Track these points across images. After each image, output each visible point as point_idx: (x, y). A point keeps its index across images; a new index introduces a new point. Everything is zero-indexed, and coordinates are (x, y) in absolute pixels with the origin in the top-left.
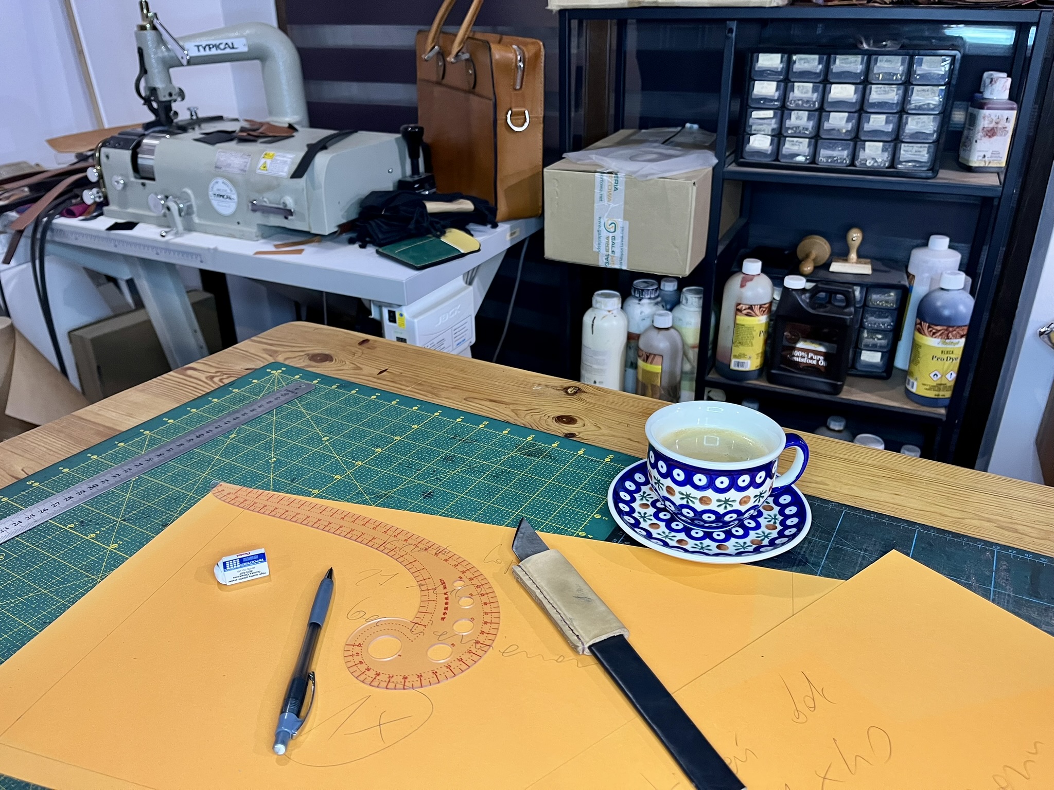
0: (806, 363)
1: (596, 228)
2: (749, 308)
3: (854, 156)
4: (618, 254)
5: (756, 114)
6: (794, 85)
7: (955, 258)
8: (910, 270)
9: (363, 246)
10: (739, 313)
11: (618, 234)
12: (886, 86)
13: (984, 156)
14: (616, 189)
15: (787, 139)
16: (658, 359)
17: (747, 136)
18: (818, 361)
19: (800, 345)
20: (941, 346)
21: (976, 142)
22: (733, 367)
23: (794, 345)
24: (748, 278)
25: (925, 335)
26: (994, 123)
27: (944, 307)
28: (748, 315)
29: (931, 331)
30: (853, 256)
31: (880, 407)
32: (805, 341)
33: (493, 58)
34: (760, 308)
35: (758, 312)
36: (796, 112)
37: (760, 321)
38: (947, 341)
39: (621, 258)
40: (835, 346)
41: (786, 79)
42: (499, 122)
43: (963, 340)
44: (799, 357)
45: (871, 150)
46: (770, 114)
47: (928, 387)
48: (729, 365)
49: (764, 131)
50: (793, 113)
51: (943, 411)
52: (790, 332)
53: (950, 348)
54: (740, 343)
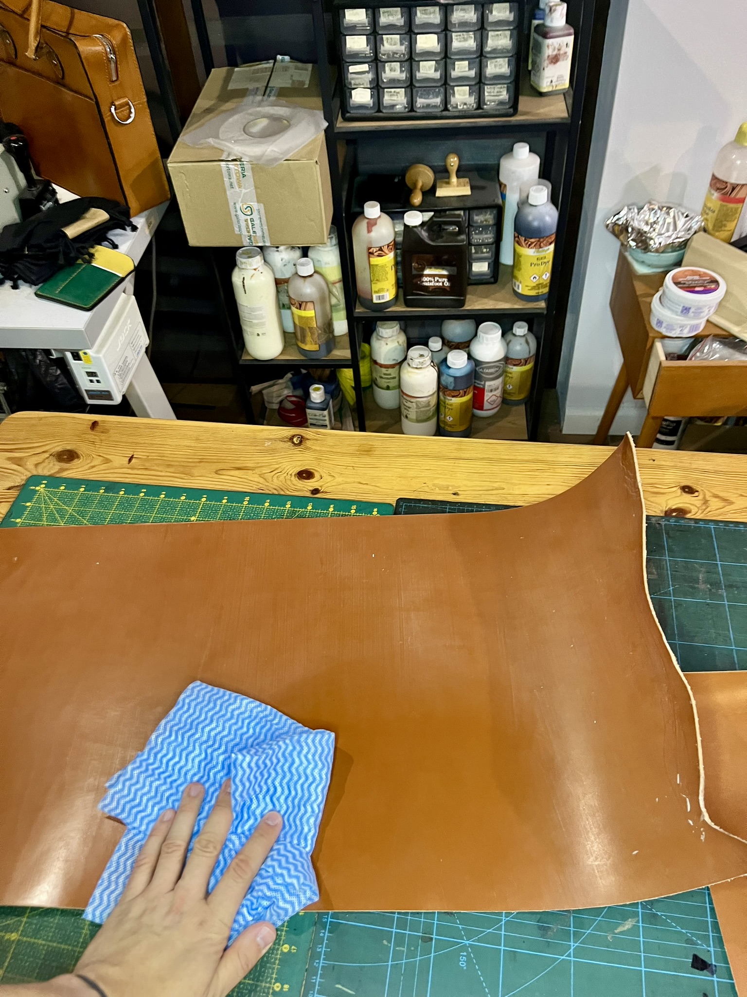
0: (434, 286)
1: (233, 213)
3: (446, 102)
4: (259, 233)
5: (352, 69)
6: (382, 38)
7: (534, 162)
8: (502, 178)
10: (371, 255)
11: (255, 216)
12: (464, 33)
13: (552, 82)
14: (244, 176)
16: (310, 305)
17: (348, 91)
18: (443, 283)
19: (427, 272)
21: (544, 69)
22: (375, 301)
23: (421, 273)
24: (372, 224)
25: (522, 246)
26: (556, 51)
27: (534, 220)
28: (379, 256)
29: (527, 243)
30: (454, 179)
32: (431, 268)
33: (82, 56)
34: (388, 247)
35: (387, 251)
36: (389, 64)
37: (389, 258)
38: (540, 249)
39: (263, 237)
41: (374, 34)
42: (106, 120)
44: (427, 282)
45: (460, 95)
47: (530, 288)
48: (372, 300)
50: (386, 64)
52: (417, 263)
54: (377, 280)
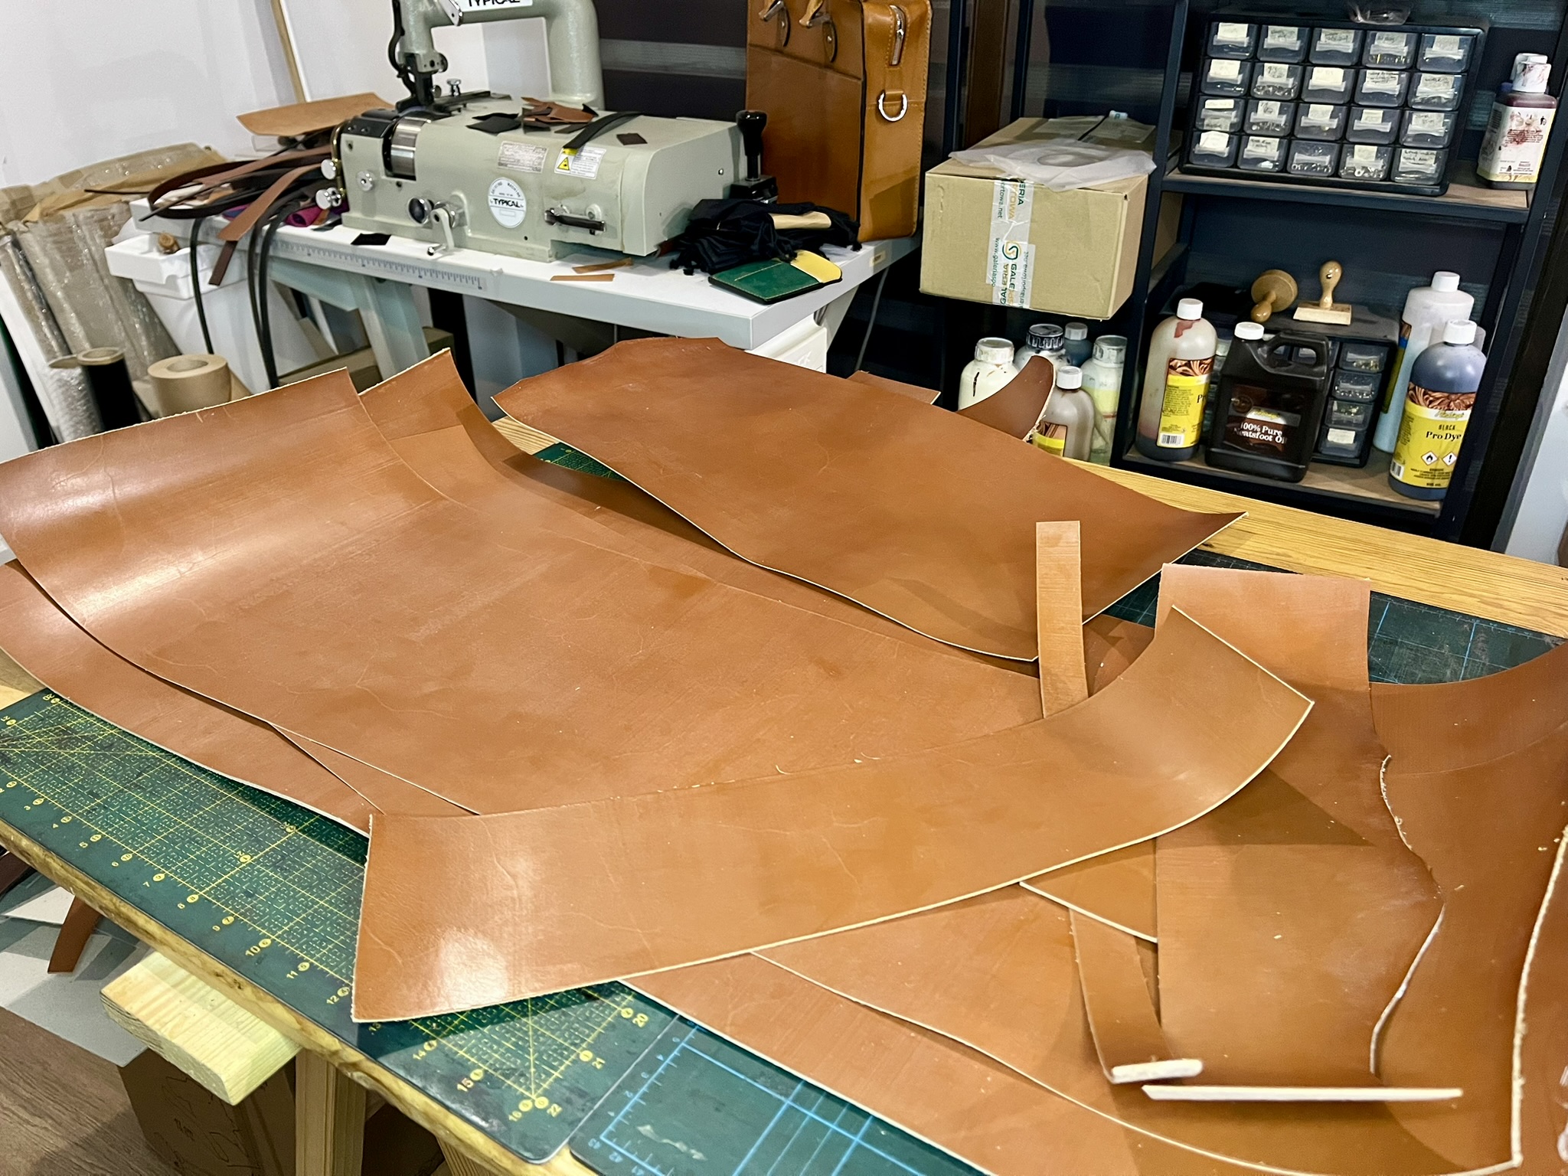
0: (1259, 439)
1: (991, 253)
2: (1185, 365)
3: (1338, 164)
4: (1019, 288)
5: (1210, 104)
6: (1263, 66)
7: (1467, 302)
8: (1406, 318)
9: (688, 272)
10: (1172, 371)
11: (1020, 262)
12: (1385, 72)
13: (1510, 168)
14: (1021, 202)
15: (1251, 138)
16: (1061, 431)
17: (1196, 134)
18: (1274, 437)
19: (1252, 415)
20: (1438, 418)
21: (1500, 149)
22: (1161, 443)
23: (1243, 415)
24: (1185, 325)
25: (1420, 404)
26: (1524, 125)
27: (1445, 367)
28: (1184, 373)
29: (1427, 399)
30: (1328, 299)
31: (1354, 499)
32: (1259, 410)
33: (865, 22)
34: (1200, 364)
35: (1197, 370)
36: (1265, 102)
37: (1197, 383)
38: (1448, 412)
39: (1023, 294)
40: (1299, 417)
41: (1253, 59)
42: (868, 108)
43: (1469, 412)
44: (1249, 431)
45: (1361, 156)
46: (1229, 103)
47: (1418, 474)
48: (1156, 440)
49: (1219, 126)
50: (1261, 102)
51: (1437, 505)
52: (1239, 398)
53: (1450, 421)
54: (1171, 411)
